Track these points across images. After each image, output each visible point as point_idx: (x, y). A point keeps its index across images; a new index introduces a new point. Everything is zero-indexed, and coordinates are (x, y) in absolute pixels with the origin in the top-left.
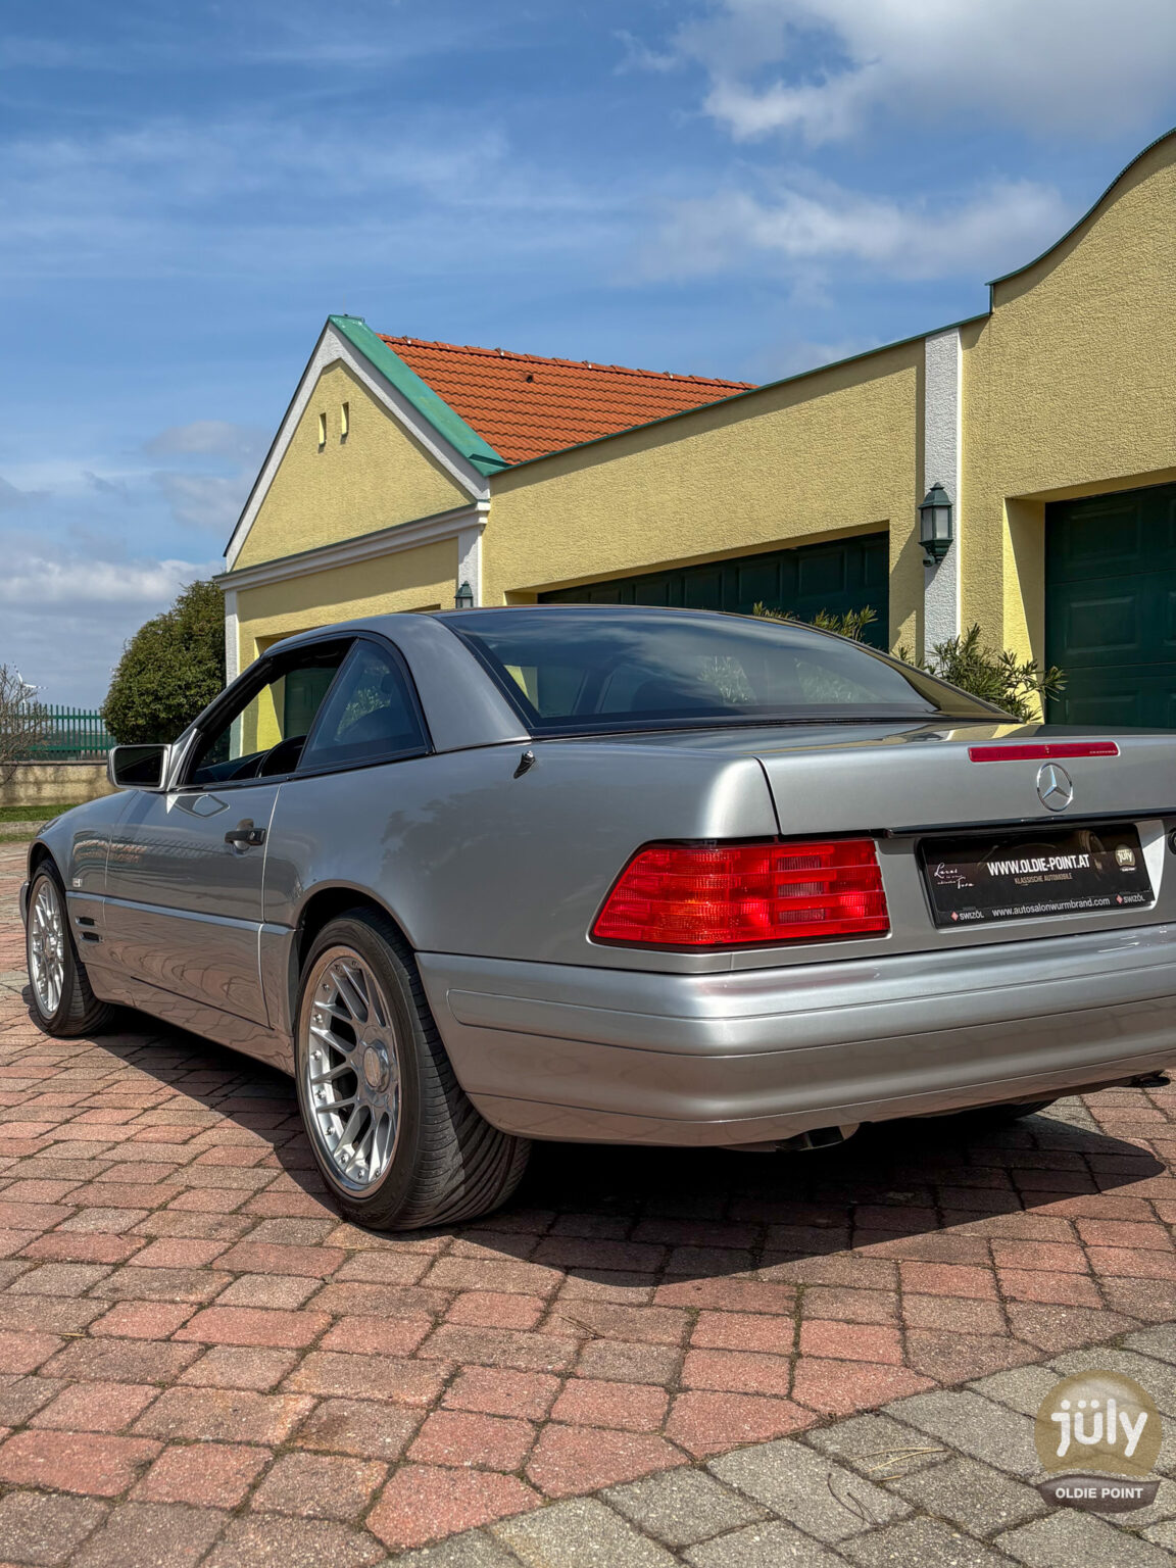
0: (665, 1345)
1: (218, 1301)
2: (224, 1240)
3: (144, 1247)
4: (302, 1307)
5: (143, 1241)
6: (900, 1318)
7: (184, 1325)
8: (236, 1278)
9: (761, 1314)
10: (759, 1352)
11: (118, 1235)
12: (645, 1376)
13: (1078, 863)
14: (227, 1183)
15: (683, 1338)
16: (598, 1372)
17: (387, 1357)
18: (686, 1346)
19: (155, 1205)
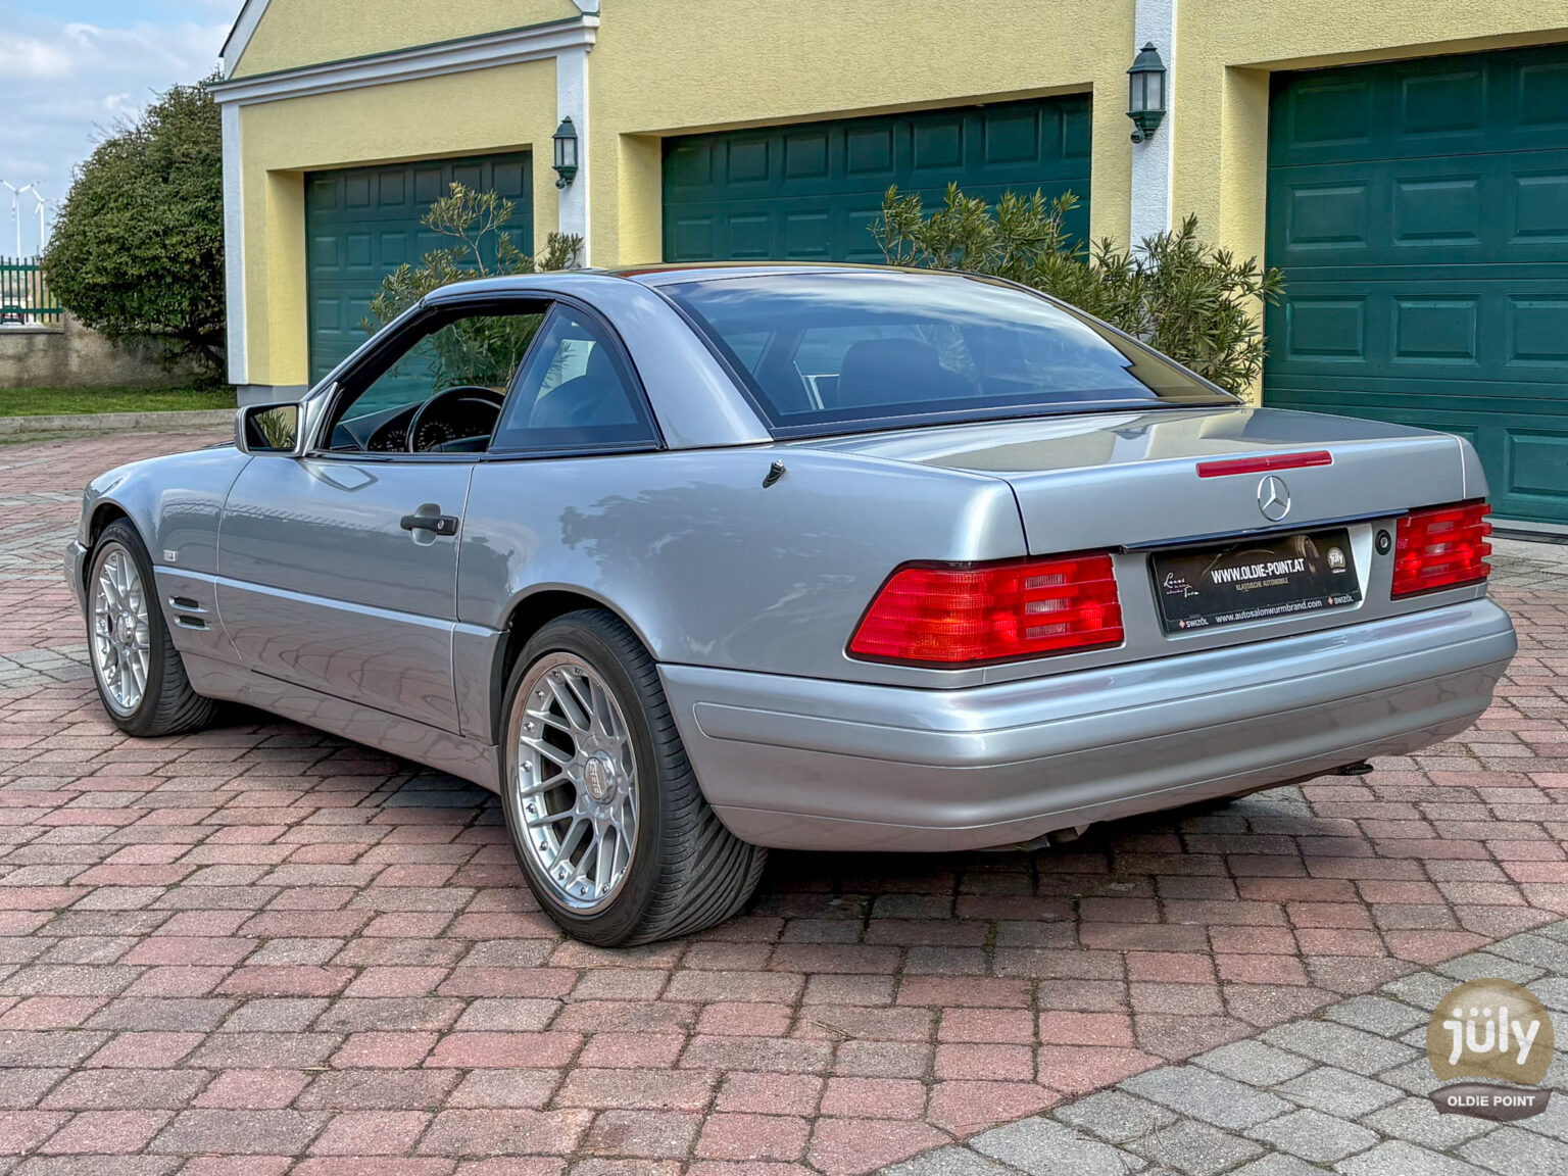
0: (914, 1042)
1: (458, 1026)
2: (440, 965)
3: (355, 978)
4: (548, 1028)
5: (353, 972)
6: (1129, 1005)
7: (431, 1052)
8: (469, 1004)
9: (1000, 1008)
10: (1003, 1044)
11: (321, 966)
12: (900, 1071)
13: (1294, 568)
14: (420, 906)
15: (931, 1035)
16: (856, 1070)
17: (650, 1069)
18: (934, 1042)
19: (349, 934)
